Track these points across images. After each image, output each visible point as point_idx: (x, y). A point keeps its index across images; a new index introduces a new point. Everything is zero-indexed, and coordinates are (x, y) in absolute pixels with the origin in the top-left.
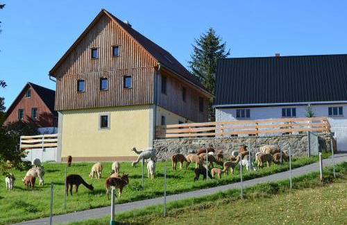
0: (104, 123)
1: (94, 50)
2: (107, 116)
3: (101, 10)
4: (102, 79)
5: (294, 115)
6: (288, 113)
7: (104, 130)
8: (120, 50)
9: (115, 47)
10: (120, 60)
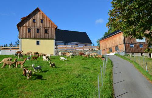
0: (38, 43)
1: (34, 20)
2: (39, 41)
3: (37, 8)
4: (37, 29)
5: (67, 45)
6: (66, 44)
7: (38, 46)
8: (44, 21)
9: (42, 20)
10: (44, 24)
